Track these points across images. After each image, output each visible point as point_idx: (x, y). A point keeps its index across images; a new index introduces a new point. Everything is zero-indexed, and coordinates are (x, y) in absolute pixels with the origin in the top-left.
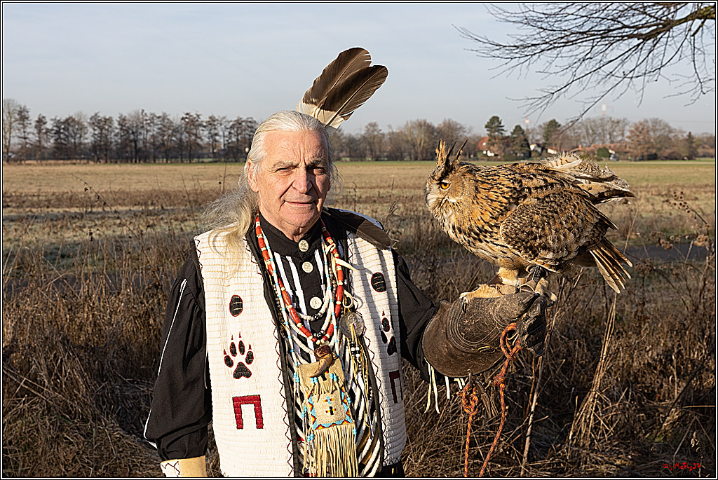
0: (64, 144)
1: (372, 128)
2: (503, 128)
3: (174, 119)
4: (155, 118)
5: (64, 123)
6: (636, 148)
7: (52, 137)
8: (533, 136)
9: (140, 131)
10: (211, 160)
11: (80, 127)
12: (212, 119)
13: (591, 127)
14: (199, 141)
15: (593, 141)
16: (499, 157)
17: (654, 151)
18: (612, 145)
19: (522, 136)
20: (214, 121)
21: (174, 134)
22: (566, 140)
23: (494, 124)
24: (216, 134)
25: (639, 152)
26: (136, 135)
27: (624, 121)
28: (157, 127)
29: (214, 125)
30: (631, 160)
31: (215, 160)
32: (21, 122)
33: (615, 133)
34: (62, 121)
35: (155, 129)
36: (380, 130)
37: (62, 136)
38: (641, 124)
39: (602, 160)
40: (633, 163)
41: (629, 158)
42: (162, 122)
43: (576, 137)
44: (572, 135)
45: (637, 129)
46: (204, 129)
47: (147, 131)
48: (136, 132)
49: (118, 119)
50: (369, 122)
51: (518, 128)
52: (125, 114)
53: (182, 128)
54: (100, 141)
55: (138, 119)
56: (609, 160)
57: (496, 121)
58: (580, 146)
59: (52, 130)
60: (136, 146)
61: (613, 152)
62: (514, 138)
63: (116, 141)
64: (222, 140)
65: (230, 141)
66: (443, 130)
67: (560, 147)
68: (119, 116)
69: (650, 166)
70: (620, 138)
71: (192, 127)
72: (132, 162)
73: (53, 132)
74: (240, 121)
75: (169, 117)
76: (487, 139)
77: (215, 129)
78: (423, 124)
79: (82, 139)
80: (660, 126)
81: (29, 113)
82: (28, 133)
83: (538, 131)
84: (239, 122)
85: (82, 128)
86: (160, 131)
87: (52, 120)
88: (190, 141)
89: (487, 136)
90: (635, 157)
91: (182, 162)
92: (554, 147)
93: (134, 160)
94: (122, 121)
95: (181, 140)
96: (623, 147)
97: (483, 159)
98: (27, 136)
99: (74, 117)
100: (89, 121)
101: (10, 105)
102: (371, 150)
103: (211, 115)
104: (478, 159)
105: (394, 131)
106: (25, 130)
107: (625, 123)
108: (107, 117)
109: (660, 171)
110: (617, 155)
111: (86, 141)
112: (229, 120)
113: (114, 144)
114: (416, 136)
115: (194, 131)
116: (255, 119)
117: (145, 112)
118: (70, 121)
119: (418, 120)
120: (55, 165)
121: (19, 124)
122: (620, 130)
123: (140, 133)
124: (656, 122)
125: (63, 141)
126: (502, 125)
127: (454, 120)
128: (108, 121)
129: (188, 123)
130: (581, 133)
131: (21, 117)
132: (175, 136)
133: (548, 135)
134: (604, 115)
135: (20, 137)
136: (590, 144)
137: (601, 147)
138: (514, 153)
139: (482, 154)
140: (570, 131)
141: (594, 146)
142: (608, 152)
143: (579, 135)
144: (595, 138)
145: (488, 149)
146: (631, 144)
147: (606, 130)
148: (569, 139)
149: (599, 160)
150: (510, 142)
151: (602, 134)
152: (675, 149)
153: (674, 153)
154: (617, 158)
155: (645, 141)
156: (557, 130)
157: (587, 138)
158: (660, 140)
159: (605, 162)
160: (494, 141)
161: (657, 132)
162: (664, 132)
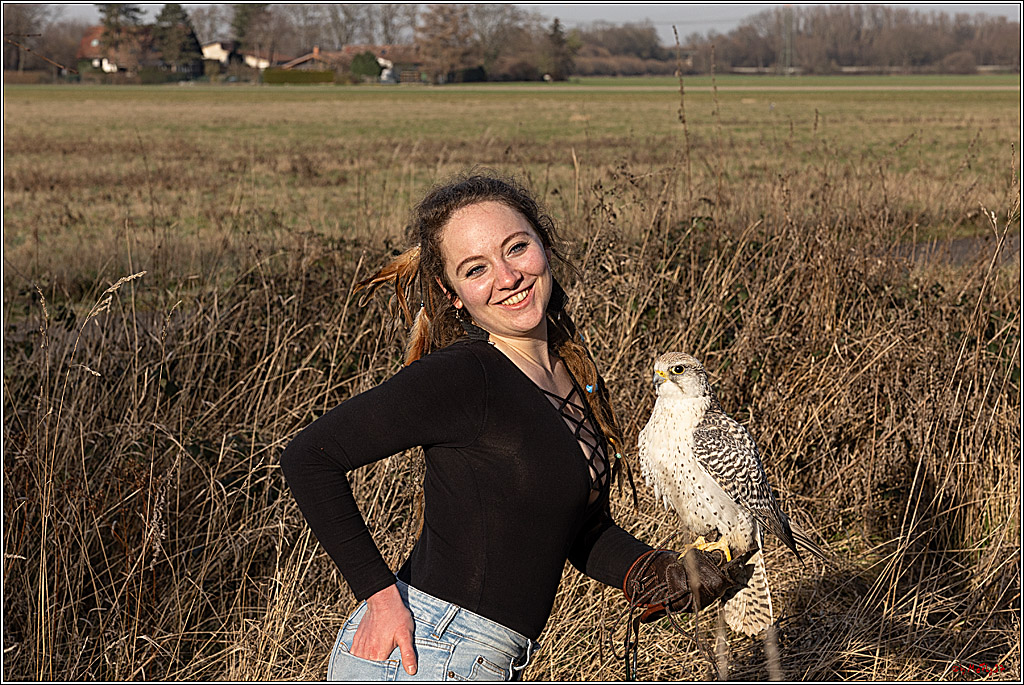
6: (434, 56)
8: (212, 26)
15: (349, 37)
16: (129, 75)
17: (481, 62)
18: (388, 49)
19: (181, 24)
25: (445, 63)
30: (426, 83)
33: (396, 21)
39: (363, 81)
40: (431, 88)
41: (424, 77)
43: (309, 28)
44: (302, 22)
51: (173, 7)
56: (379, 81)
58: (316, 50)
61: (389, 64)
62: (164, 29)
67: (272, 51)
70: (404, 31)
76: (101, 31)
83: (223, 14)
89: (102, 25)
90: (436, 76)
92: (257, 52)
96: (413, 52)
97: (90, 80)
104: (78, 80)
110: (397, 70)
122: (407, 14)
130: (320, 19)
133: (243, 22)
136: (341, 43)
137: (362, 52)
138: (164, 65)
139: (89, 68)
140: (296, 14)
141: (348, 50)
142: (377, 63)
143: (317, 26)
144: (352, 30)
145: (104, 55)
146: (428, 45)
147: (377, 14)
148: (294, 34)
149: (356, 82)
150: (153, 40)
151: (367, 21)
152: (524, 56)
153: (523, 65)
154: (396, 78)
155: (458, 38)
156: (264, 12)
157: (333, 31)
158: (494, 38)
159: (368, 86)
160: (116, 36)
161: (486, 19)
162: (502, 19)
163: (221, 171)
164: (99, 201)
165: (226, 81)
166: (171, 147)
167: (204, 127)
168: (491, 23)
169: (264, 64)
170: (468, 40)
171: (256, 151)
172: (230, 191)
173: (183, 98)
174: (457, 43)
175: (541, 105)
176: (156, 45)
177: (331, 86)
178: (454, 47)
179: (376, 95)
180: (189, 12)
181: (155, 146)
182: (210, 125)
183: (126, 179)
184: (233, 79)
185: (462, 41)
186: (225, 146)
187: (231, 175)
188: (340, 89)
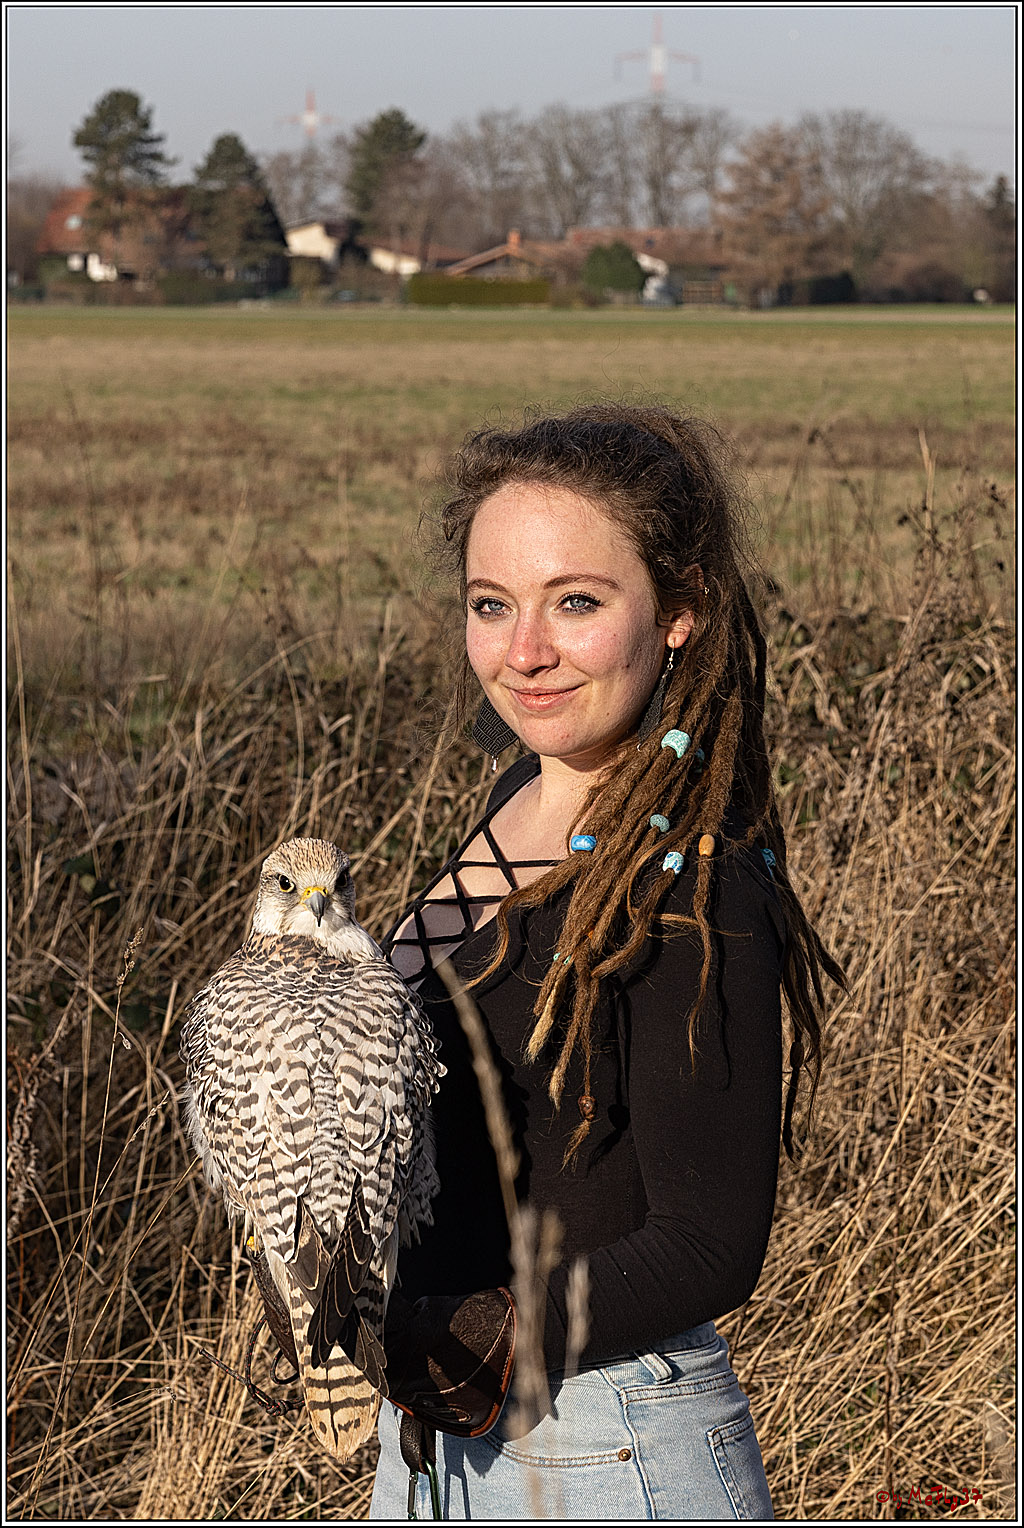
2: (158, 148)
6: (752, 251)
8: (307, 189)
13: (567, 148)
15: (579, 212)
16: (140, 286)
17: (846, 263)
18: (658, 235)
19: (244, 186)
23: (117, 127)
25: (774, 264)
27: (714, 126)
30: (735, 305)
33: (675, 180)
38: (784, 137)
39: (607, 301)
40: (745, 316)
43: (502, 194)
44: (486, 183)
45: (765, 159)
51: (228, 153)
56: (640, 302)
57: (124, 115)
58: (514, 238)
61: (661, 267)
62: (211, 195)
67: (426, 240)
76: (86, 200)
80: (873, 147)
83: (330, 165)
89: (85, 184)
90: (755, 291)
92: (396, 242)
96: (708, 244)
97: (63, 296)
104: (40, 296)
107: (718, 129)
110: (677, 279)
122: (698, 166)
124: (854, 128)
126: (155, 130)
130: (524, 175)
133: (368, 181)
136: (565, 226)
137: (607, 243)
138: (211, 266)
139: (62, 272)
140: (475, 164)
141: (579, 238)
142: (637, 265)
143: (516, 190)
144: (587, 199)
145: (91, 247)
146: (740, 229)
147: (637, 165)
148: (470, 206)
149: (594, 302)
150: (189, 217)
151: (618, 180)
152: (936, 253)
153: (929, 270)
154: (674, 295)
155: (801, 215)
156: (410, 161)
157: (550, 202)
158: (876, 214)
159: (618, 311)
160: (116, 209)
161: (858, 177)
162: (891, 177)
163: (303, 477)
164: (55, 535)
165: (334, 299)
166: (211, 430)
167: (281, 392)
168: (868, 185)
169: (409, 267)
170: (821, 219)
171: (377, 438)
172: (315, 517)
173: (245, 333)
174: (798, 225)
175: (966, 350)
176: (196, 226)
177: (543, 312)
178: (791, 232)
179: (631, 330)
180: (263, 163)
181: (179, 428)
182: (294, 387)
183: (113, 493)
184: (347, 294)
185: (810, 220)
186: (317, 429)
187: (322, 487)
188: (560, 315)
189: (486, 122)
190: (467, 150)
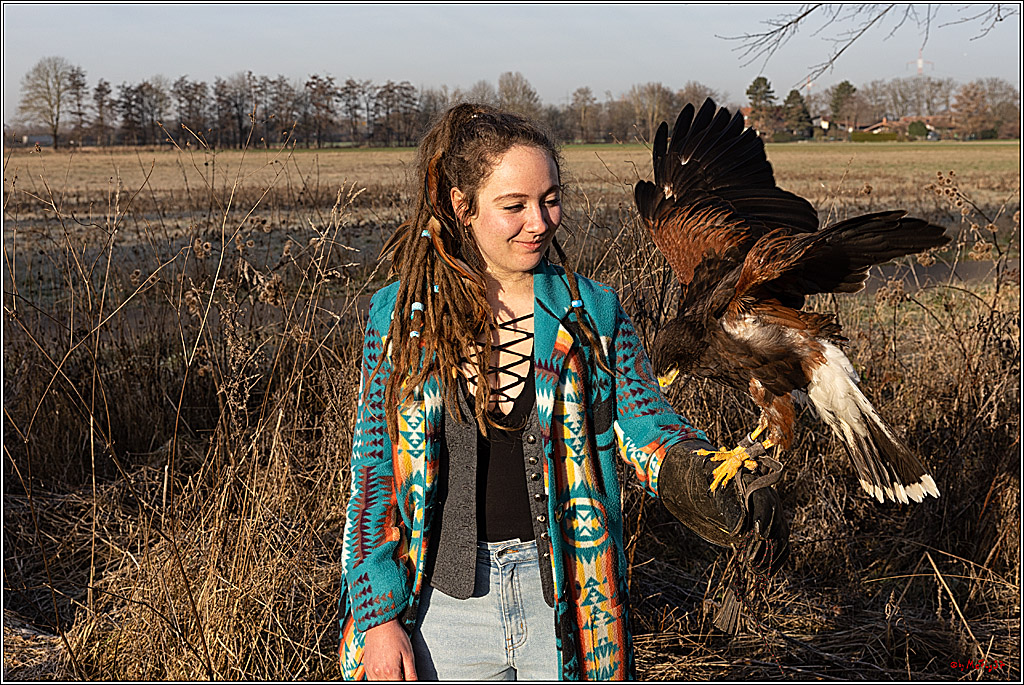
0: (136, 122)
1: (582, 96)
2: (772, 94)
3: (295, 86)
4: (268, 84)
5: (135, 92)
6: (965, 122)
7: (119, 112)
8: (816, 106)
9: (246, 102)
10: (349, 144)
11: (160, 97)
12: (351, 84)
13: (900, 92)
14: (331, 116)
15: (904, 112)
17: (993, 126)
18: (931, 118)
19: (799, 105)
20: (354, 87)
21: (296, 106)
22: (864, 112)
23: (760, 88)
24: (356, 107)
25: (970, 127)
26: (240, 108)
27: (948, 83)
28: (271, 96)
29: (354, 94)
30: (957, 140)
31: (355, 143)
32: (75, 91)
33: (935, 101)
34: (133, 88)
35: (268, 100)
36: (595, 99)
37: (133, 110)
38: (973, 87)
39: (916, 139)
40: (961, 143)
41: (956, 136)
42: (279, 90)
43: (879, 106)
44: (873, 103)
45: (967, 94)
46: (338, 99)
47: (257, 102)
48: (241, 104)
49: (215, 86)
50: (579, 87)
51: (794, 95)
52: (224, 78)
53: (306, 99)
54: (189, 118)
55: (244, 85)
56: (927, 139)
57: (762, 84)
58: (884, 120)
59: (119, 102)
60: (241, 125)
61: (932, 128)
62: (789, 108)
63: (212, 118)
64: (365, 115)
65: (377, 116)
66: (685, 97)
67: (856, 122)
68: (215, 80)
69: (984, 148)
70: (942, 108)
71: (322, 96)
72: (235, 147)
73: (122, 104)
74: (391, 88)
75: (287, 82)
76: (750, 111)
77: (355, 99)
78: (656, 89)
79: (162, 114)
80: (1001, 89)
81: (86, 78)
82: (85, 107)
84: (389, 89)
85: (162, 98)
86: (275, 102)
87: (119, 87)
88: (319, 117)
89: (749, 106)
90: (965, 135)
91: (308, 147)
92: (846, 121)
93: (238, 145)
94: (221, 88)
95: (306, 114)
96: (947, 121)
98: (83, 111)
99: (150, 83)
100: (172, 88)
101: (58, 66)
102: (582, 129)
103: (348, 79)
105: (616, 100)
106: (80, 102)
107: (950, 85)
108: (199, 83)
109: (999, 154)
110: (938, 132)
111: (168, 118)
112: (376, 86)
113: (209, 121)
114: (646, 107)
115: (325, 102)
116: (412, 84)
117: (253, 75)
118: (144, 88)
119: (649, 84)
120: (124, 152)
121: (72, 93)
122: (942, 97)
123: (247, 106)
124: (994, 83)
125: (136, 119)
126: (771, 89)
127: (701, 83)
128: (200, 88)
129: (315, 89)
130: (886, 100)
131: (74, 84)
132: (297, 110)
133: (837, 104)
134: (921, 74)
135: (72, 113)
136: (900, 116)
137: (914, 121)
138: (789, 131)
140: (870, 98)
141: (905, 120)
142: (925, 128)
143: (884, 104)
144: (907, 107)
146: (959, 116)
147: (923, 96)
148: (870, 110)
149: (911, 140)
150: (782, 115)
151: (916, 101)
154: (937, 137)
155: (979, 111)
156: (851, 96)
157: (895, 109)
159: (920, 141)
160: (759, 113)
161: (996, 99)
165: (826, 140)
168: (999, 101)
169: (851, 130)
170: (986, 112)
173: (799, 150)
174: (979, 114)
176: (783, 118)
177: (895, 142)
178: (976, 117)
179: (923, 148)
180: (805, 98)
184: (832, 138)
188: (901, 144)
189: (873, 84)
190: (868, 93)
